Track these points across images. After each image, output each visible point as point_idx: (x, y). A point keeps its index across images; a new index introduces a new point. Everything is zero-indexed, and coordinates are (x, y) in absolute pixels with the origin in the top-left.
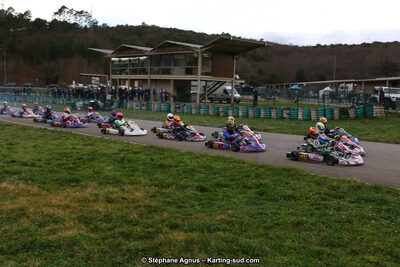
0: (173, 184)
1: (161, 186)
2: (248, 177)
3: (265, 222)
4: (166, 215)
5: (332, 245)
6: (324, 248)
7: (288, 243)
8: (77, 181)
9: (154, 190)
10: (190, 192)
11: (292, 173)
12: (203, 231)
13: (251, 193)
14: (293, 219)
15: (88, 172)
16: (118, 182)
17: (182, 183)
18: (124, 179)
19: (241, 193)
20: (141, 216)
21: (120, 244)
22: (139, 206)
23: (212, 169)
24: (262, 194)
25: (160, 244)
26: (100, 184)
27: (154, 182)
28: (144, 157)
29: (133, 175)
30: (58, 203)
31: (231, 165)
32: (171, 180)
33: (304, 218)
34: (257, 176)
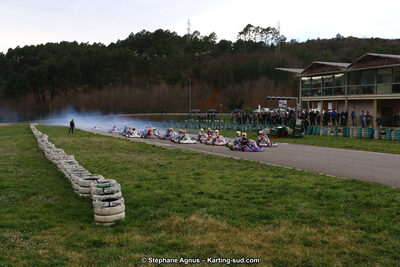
0: (384, 228)
1: (370, 230)
8: (268, 217)
9: (360, 234)
15: (280, 208)
16: (315, 221)
17: (397, 227)
18: (322, 219)
22: (345, 253)
26: (295, 223)
27: (359, 224)
28: (345, 193)
29: (333, 215)
30: (249, 242)
32: (381, 223)
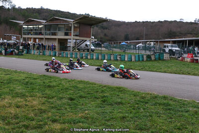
0: (55, 97)
1: (49, 98)
2: (97, 92)
3: (106, 117)
4: (50, 114)
5: (141, 129)
6: (137, 131)
9: (44, 100)
10: (65, 101)
11: (122, 89)
12: (71, 123)
13: (99, 101)
14: (121, 115)
15: (7, 90)
16: (24, 95)
17: (61, 96)
18: (27, 94)
19: (93, 101)
20: (36, 115)
21: (22, 132)
22: (35, 109)
23: (78, 88)
24: (104, 101)
25: (46, 131)
27: (44, 95)
28: (39, 81)
29: (32, 92)
31: (88, 86)
32: (54, 94)
33: (127, 115)
34: (102, 91)
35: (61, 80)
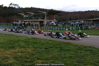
1: (36, 48)
2: (58, 45)
3: (62, 57)
4: (36, 56)
5: (79, 63)
6: (77, 63)
7: (68, 62)
8: (14, 47)
9: (33, 49)
10: (43, 49)
11: (69, 43)
12: (46, 60)
13: (59, 49)
14: (69, 56)
15: (17, 45)
16: (24, 47)
17: (41, 47)
18: (26, 46)
19: (56, 49)
20: (30, 56)
21: (24, 64)
22: (30, 53)
23: (49, 43)
24: (61, 49)
26: (20, 48)
28: (31, 40)
29: (28, 45)
30: (8, 53)
31: (54, 42)
32: (38, 46)
33: (72, 55)
34: (60, 45)
35: (41, 40)
